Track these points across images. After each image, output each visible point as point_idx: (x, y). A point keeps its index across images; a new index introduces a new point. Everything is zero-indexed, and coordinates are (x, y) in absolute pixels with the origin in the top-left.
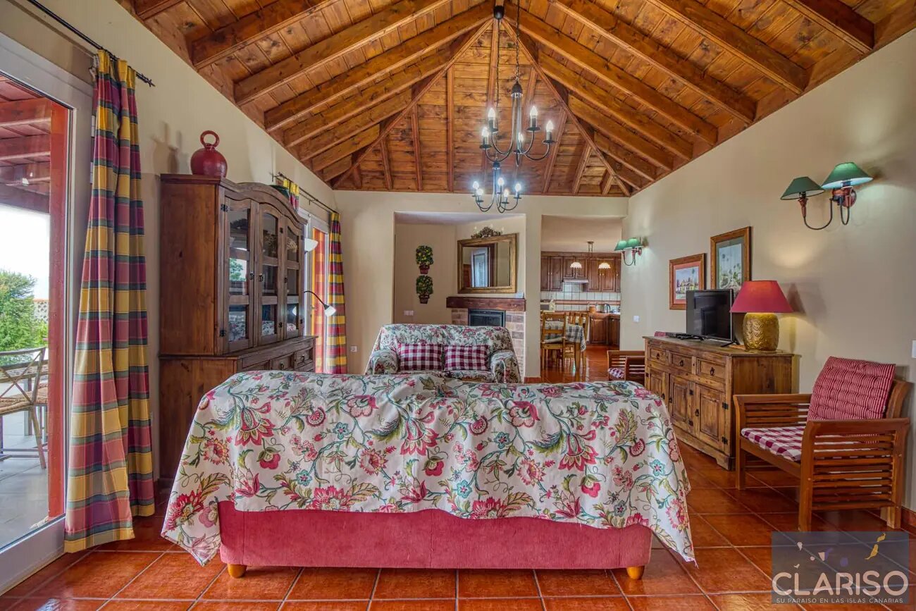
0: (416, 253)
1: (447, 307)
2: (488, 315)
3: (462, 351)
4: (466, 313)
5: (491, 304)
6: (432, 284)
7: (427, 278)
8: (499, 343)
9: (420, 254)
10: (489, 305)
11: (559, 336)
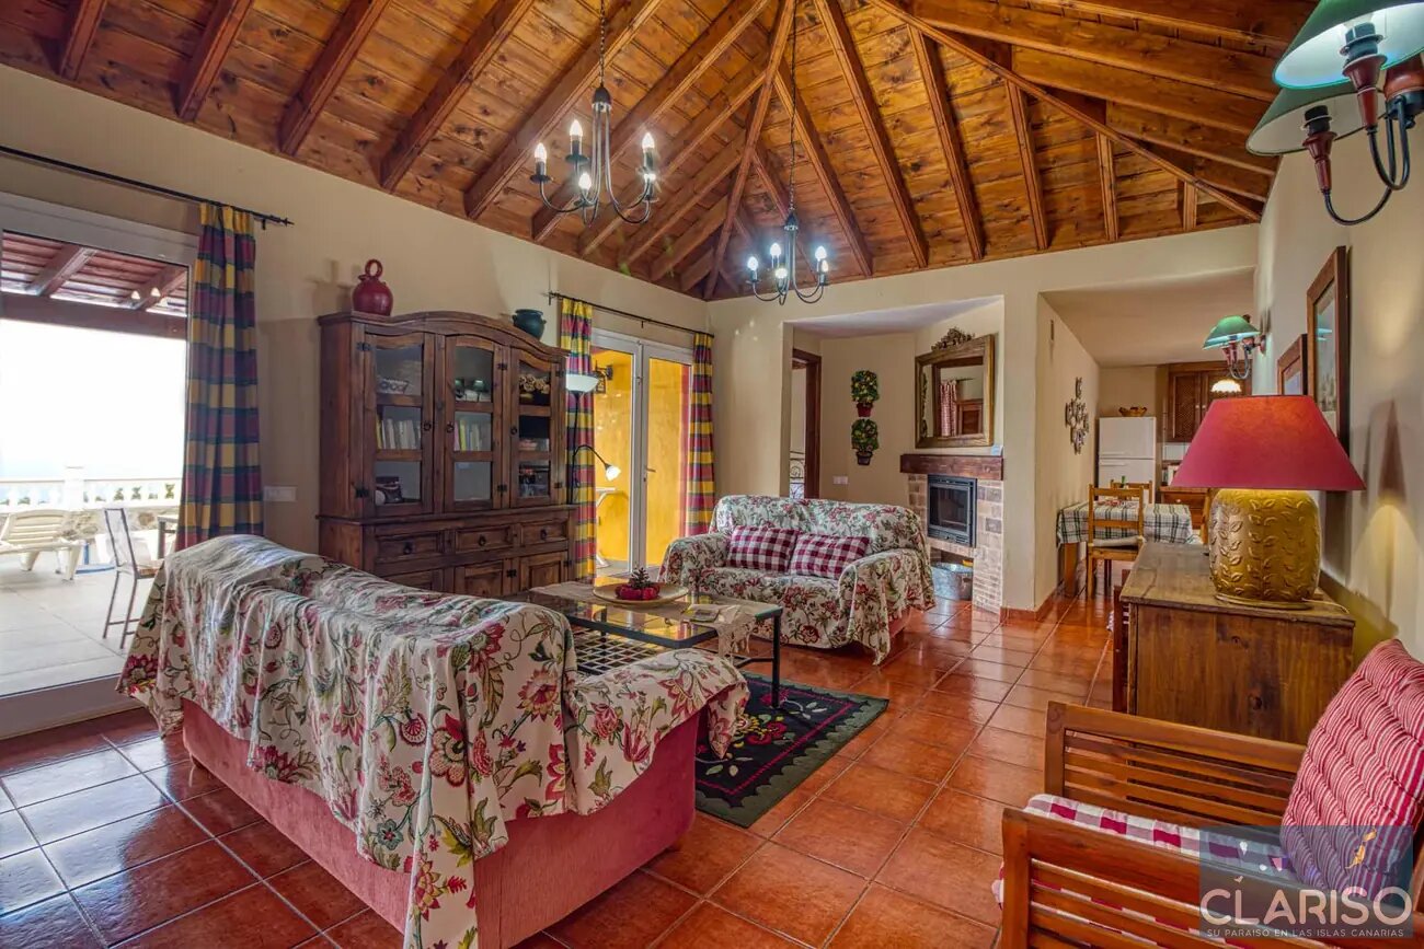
0: (851, 383)
1: (902, 471)
2: (951, 487)
3: (820, 544)
4: (926, 482)
5: (955, 467)
6: (876, 433)
7: (869, 422)
8: (889, 535)
9: (857, 385)
10: (952, 467)
11: (1131, 535)
